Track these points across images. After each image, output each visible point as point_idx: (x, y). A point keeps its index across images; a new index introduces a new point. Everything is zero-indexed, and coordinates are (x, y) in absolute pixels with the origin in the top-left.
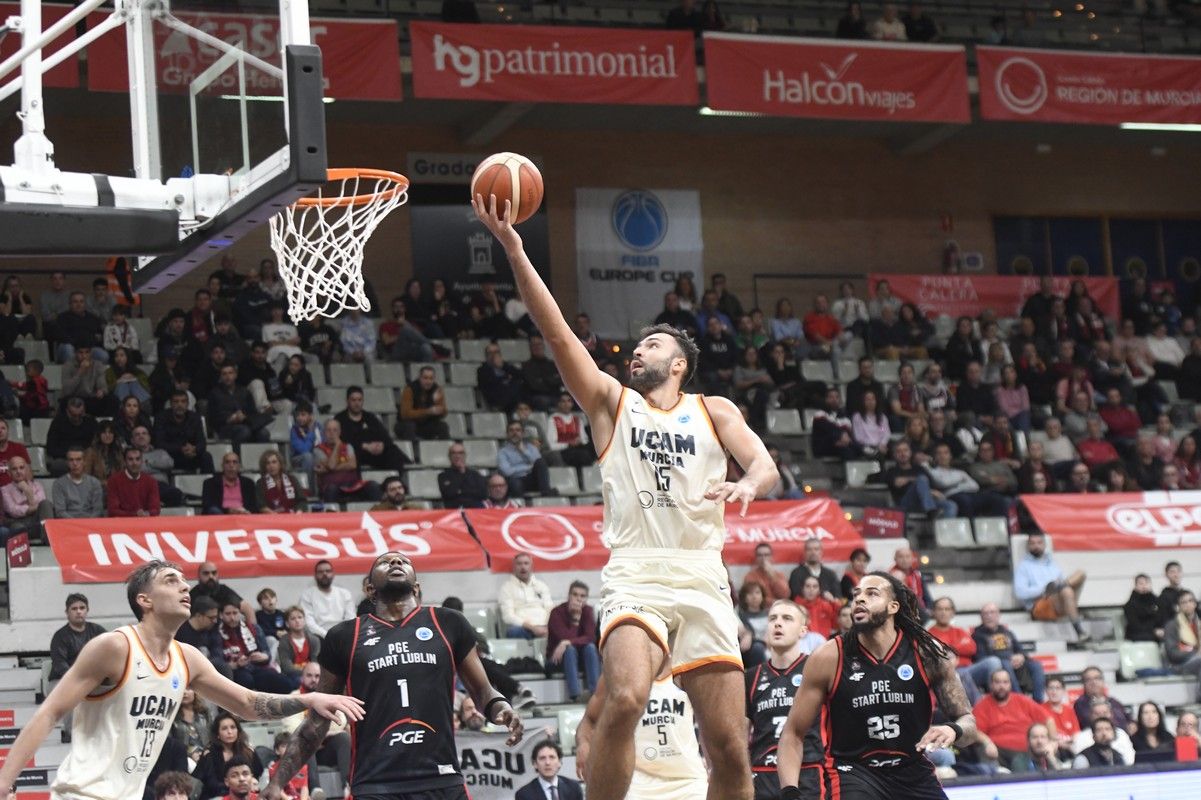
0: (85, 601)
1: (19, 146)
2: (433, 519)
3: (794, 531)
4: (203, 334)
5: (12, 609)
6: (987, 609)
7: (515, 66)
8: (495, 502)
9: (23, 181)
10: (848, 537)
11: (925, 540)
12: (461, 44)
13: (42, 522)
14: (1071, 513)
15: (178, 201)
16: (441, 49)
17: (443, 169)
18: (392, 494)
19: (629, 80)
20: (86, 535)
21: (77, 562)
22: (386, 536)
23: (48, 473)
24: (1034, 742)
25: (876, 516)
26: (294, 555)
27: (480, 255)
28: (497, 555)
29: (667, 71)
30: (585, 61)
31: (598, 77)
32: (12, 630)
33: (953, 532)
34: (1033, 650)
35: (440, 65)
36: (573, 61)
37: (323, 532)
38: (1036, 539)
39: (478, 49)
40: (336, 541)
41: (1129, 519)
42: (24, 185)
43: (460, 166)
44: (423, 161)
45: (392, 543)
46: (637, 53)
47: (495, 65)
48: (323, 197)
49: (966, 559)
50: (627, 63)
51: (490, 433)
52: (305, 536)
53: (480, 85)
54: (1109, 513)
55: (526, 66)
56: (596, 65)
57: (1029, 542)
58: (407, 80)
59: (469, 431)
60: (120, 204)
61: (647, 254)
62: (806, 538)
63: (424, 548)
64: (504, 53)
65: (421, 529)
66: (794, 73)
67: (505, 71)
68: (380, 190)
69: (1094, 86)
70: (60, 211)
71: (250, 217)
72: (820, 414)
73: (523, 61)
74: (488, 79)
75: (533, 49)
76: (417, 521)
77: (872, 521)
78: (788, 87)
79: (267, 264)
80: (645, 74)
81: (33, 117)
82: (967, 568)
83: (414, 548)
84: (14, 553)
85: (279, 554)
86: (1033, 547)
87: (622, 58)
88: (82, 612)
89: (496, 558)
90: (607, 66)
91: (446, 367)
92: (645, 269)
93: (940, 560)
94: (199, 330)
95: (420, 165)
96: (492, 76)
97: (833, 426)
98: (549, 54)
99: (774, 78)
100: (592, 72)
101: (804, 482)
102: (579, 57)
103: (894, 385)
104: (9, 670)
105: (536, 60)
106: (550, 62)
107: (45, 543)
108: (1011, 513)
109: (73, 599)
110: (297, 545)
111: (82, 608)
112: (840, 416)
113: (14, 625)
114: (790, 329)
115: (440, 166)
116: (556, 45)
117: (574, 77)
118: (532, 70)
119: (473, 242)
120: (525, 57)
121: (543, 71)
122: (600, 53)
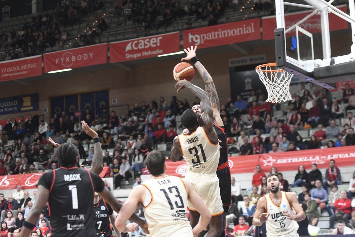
7: (209, 38)
12: (195, 34)
16: (190, 36)
19: (240, 35)
27: (248, 84)
29: (252, 31)
30: (228, 33)
31: (232, 36)
35: (190, 41)
36: (224, 33)
39: (200, 35)
43: (243, 60)
44: (233, 61)
46: (242, 27)
47: (203, 38)
50: (240, 31)
56: (231, 33)
64: (206, 34)
67: (206, 39)
74: (202, 42)
75: (214, 32)
80: (245, 33)
87: (238, 29)
90: (234, 33)
92: (295, 82)
96: (204, 41)
98: (218, 32)
100: (230, 35)
102: (226, 32)
105: (214, 35)
106: (218, 35)
115: (238, 61)
116: (220, 30)
117: (225, 37)
118: (213, 38)
119: (246, 81)
120: (211, 35)
121: (216, 37)
122: (232, 29)
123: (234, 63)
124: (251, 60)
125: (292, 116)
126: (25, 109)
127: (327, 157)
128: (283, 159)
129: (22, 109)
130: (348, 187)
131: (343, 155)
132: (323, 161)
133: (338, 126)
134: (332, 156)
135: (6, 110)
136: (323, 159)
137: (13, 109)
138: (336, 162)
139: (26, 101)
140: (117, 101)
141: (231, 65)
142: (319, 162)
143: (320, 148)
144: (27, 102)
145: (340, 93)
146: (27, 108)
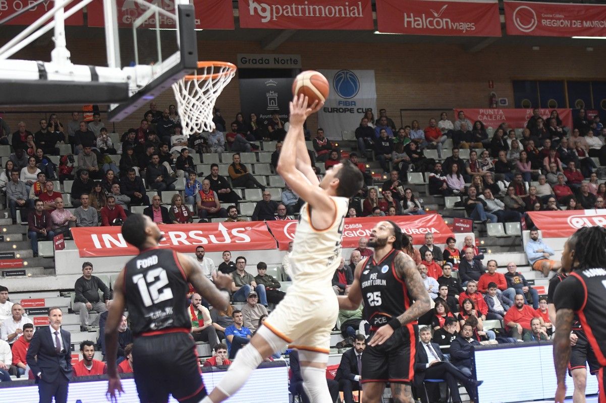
0: (92, 266)
1: (54, 53)
2: (251, 226)
3: (420, 229)
4: (143, 140)
5: (56, 269)
6: (510, 265)
7: (287, 12)
8: (280, 217)
9: (56, 70)
10: (446, 232)
11: (482, 233)
13: (70, 229)
14: (550, 220)
15: (129, 78)
16: (252, 5)
17: (254, 61)
18: (232, 214)
19: (341, 18)
20: (90, 235)
21: (86, 248)
22: (230, 234)
23: (73, 206)
24: (534, 327)
25: (459, 222)
26: (187, 243)
27: (272, 101)
28: (282, 242)
29: (359, 14)
30: (320, 10)
31: (326, 18)
32: (57, 279)
33: (495, 229)
34: (533, 284)
35: (252, 13)
36: (314, 10)
37: (201, 232)
38: (534, 232)
39: (269, 5)
40: (207, 237)
41: (577, 222)
42: (57, 72)
43: (262, 60)
44: (245, 58)
45: (232, 237)
46: (344, 6)
47: (278, 12)
48: (197, 75)
49: (502, 241)
50: (340, 10)
51: (277, 185)
52: (192, 234)
53: (271, 21)
54: (568, 220)
55: (292, 12)
56: (325, 11)
57: (531, 234)
58: (237, 20)
59: (268, 184)
60: (102, 80)
61: (350, 100)
62: (427, 232)
63: (247, 239)
64: (282, 7)
65: (246, 230)
66: (418, 14)
68: (223, 71)
69: (560, 19)
70: (74, 83)
71: (162, 85)
72: (432, 174)
73: (291, 10)
74: (275, 19)
75: (295, 4)
76: (244, 226)
77: (457, 224)
78: (415, 21)
79: (172, 107)
80: (348, 16)
81: (60, 39)
82: (502, 246)
83: (243, 239)
84: (57, 243)
85: (180, 242)
86: (533, 236)
87: (337, 8)
88: (90, 271)
89: (281, 243)
91: (257, 154)
92: (349, 107)
93: (490, 242)
94: (141, 138)
95: (243, 59)
96: (277, 17)
97: (439, 180)
98: (303, 7)
99: (409, 17)
100: (323, 15)
101: (425, 207)
102: (317, 8)
103: (468, 160)
104: (56, 298)
105: (297, 9)
106: (303, 10)
107: (71, 239)
108: (522, 220)
109: (86, 265)
110: (188, 238)
111: (90, 269)
112: (441, 175)
113: (57, 276)
114: (419, 134)
116: (306, 3)
117: (315, 17)
118: (295, 14)
119: (268, 95)
120: (292, 8)
121: (300, 15)
122: (327, 6)
141: (240, 65)
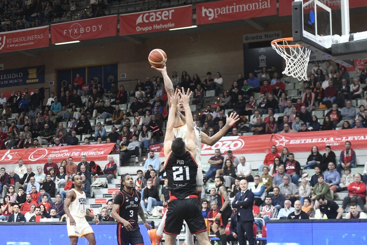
3: (96, 152)
7: (223, 12)
10: (107, 154)
12: (209, 8)
16: (204, 10)
19: (256, 10)
27: (262, 61)
29: (268, 6)
30: (243, 7)
31: (247, 11)
35: (203, 15)
36: (239, 8)
39: (213, 9)
43: (257, 36)
46: (258, 2)
47: (217, 12)
50: (255, 6)
53: (214, 19)
56: (246, 7)
58: (194, 21)
64: (220, 9)
65: (14, 154)
67: (220, 13)
73: (225, 10)
74: (216, 17)
75: (228, 6)
80: (261, 8)
87: (254, 4)
90: (249, 8)
96: (217, 16)
98: (232, 7)
100: (245, 10)
102: (241, 6)
105: (229, 9)
106: (233, 9)
115: (253, 37)
116: (235, 4)
117: (239, 12)
118: (227, 12)
119: (260, 58)
120: (226, 9)
121: (231, 12)
122: (247, 4)
123: (248, 39)
124: (266, 36)
125: (306, 95)
126: (30, 81)
127: (342, 139)
128: (296, 139)
129: (28, 81)
130: (363, 171)
131: (359, 137)
132: (338, 143)
133: (354, 107)
134: (347, 138)
135: (10, 82)
136: (337, 141)
137: (18, 81)
138: (352, 143)
139: (31, 74)
140: (126, 75)
141: (245, 41)
142: (333, 143)
143: (335, 129)
144: (33, 74)
145: (358, 73)
146: (33, 81)
